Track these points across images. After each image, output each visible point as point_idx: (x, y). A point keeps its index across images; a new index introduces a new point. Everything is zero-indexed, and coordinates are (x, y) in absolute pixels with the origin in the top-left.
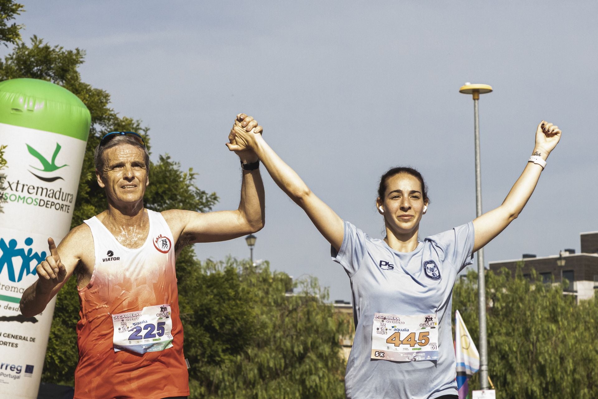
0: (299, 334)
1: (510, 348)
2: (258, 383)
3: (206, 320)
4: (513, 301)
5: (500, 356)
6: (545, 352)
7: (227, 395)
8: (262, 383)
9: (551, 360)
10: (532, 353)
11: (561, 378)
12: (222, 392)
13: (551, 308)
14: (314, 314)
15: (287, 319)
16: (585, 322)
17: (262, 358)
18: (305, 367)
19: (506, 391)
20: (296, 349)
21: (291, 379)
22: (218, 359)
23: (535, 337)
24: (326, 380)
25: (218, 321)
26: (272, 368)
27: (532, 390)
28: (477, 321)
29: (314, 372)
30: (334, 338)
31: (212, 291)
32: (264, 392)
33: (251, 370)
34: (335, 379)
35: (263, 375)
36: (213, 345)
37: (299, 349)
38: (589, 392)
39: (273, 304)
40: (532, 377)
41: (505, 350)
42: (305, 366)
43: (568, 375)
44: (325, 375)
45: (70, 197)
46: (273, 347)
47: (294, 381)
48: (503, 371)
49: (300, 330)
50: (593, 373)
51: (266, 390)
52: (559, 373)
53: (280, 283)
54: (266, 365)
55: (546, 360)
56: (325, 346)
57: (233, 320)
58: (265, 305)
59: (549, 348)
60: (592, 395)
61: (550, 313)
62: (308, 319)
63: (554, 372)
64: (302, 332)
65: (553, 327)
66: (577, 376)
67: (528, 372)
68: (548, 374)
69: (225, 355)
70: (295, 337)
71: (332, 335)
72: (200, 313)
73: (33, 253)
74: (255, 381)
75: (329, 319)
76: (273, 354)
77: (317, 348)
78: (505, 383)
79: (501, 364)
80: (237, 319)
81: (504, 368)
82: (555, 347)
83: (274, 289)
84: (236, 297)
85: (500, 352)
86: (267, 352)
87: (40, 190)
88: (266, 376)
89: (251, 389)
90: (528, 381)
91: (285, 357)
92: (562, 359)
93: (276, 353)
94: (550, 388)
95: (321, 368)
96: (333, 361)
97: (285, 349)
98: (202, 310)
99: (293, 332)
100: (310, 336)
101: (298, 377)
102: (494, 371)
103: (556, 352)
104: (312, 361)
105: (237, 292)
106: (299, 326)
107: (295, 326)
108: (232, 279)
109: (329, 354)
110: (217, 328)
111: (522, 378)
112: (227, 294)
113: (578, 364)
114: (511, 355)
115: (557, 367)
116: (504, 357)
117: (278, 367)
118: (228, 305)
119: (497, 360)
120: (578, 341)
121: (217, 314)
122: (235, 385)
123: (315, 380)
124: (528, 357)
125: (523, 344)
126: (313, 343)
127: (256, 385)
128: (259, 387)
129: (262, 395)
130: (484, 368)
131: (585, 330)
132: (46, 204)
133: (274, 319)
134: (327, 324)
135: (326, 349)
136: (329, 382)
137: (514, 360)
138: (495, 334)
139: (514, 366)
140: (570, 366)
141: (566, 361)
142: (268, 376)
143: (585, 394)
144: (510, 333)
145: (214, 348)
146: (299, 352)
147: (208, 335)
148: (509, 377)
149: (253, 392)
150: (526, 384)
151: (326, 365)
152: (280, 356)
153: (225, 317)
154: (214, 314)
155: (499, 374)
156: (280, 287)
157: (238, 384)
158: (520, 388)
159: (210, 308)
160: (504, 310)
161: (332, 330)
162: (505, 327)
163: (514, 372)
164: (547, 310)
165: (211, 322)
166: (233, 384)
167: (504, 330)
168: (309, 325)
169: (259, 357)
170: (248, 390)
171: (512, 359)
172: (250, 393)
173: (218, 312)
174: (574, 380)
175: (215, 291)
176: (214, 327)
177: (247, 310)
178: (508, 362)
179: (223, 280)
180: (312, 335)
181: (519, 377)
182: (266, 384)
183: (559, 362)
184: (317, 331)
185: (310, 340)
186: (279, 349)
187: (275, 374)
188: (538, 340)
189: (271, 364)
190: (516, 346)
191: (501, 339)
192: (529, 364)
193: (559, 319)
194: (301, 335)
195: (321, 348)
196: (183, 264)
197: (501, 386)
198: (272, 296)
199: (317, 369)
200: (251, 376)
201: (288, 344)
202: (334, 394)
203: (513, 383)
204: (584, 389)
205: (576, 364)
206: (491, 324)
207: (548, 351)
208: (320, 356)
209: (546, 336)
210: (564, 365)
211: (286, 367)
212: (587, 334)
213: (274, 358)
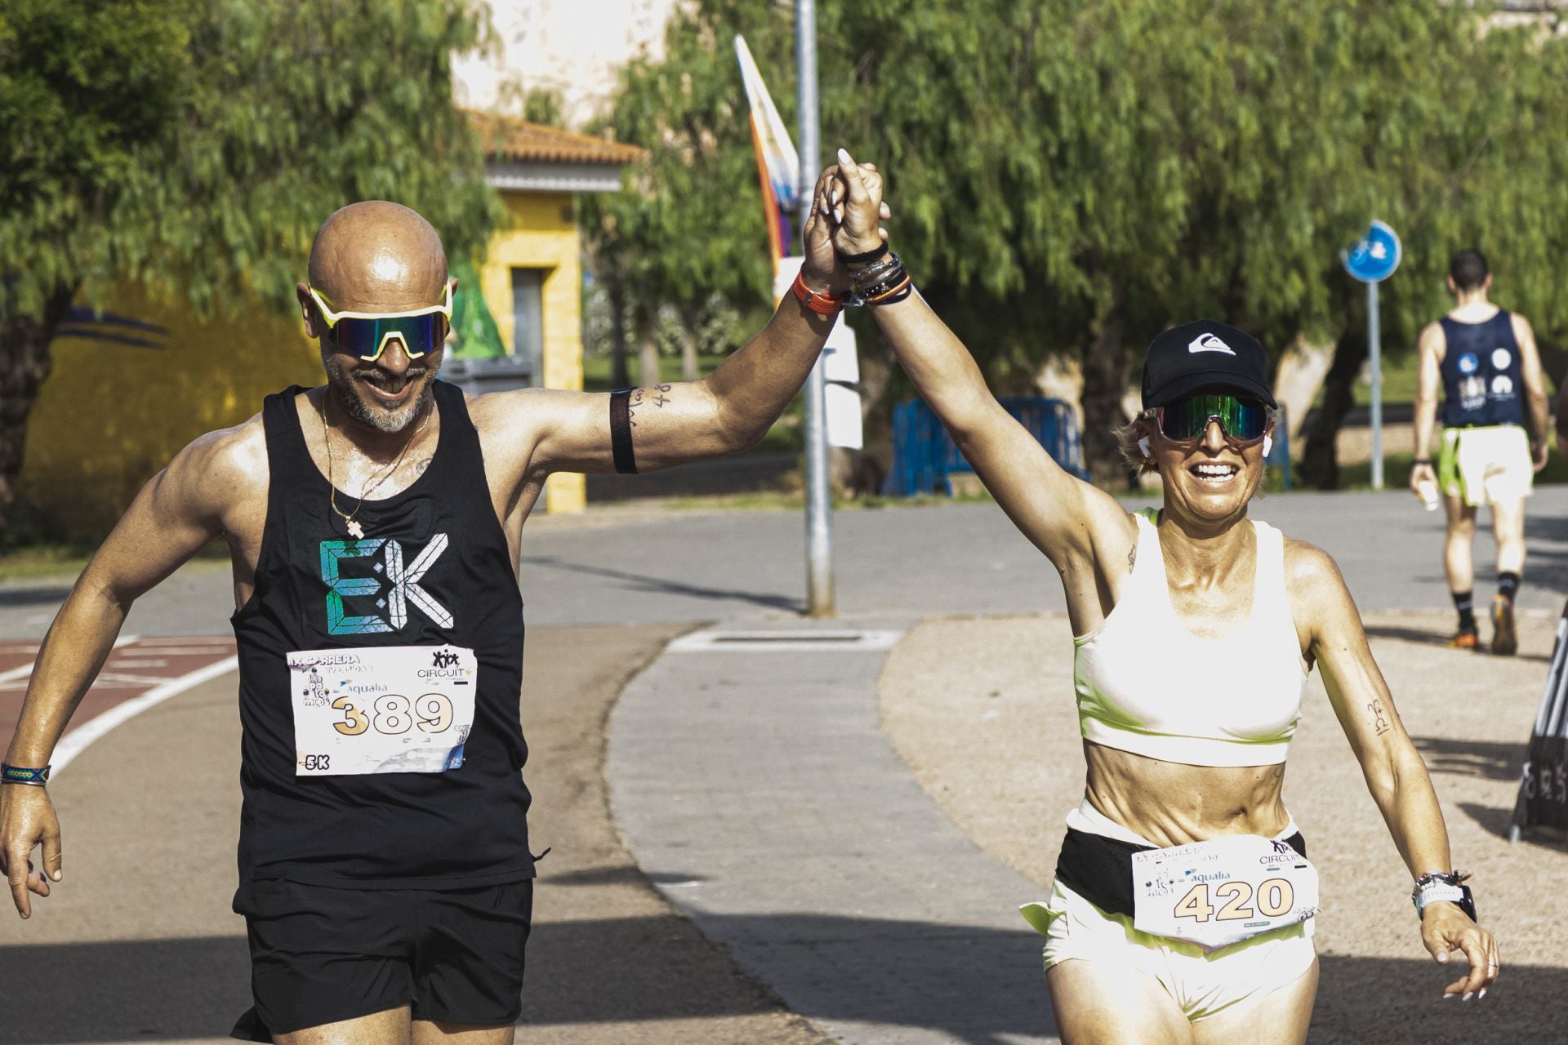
0: (338, 51)
1: (959, 48)
2: (223, 190)
3: (53, 59)
5: (932, 69)
6: (1057, 58)
7: (137, 221)
8: (234, 188)
9: (1074, 81)
10: (1022, 59)
11: (1101, 129)
12: (124, 215)
17: (234, 121)
18: (357, 144)
19: (948, 166)
20: (331, 98)
21: (315, 178)
22: (86, 165)
23: (1028, 16)
24: (414, 178)
25: (83, 60)
26: (263, 147)
27: (1018, 165)
29: (381, 156)
30: (435, 59)
32: (241, 214)
33: (203, 152)
35: (237, 167)
36: (72, 125)
37: (339, 95)
38: (1183, 166)
40: (1017, 125)
41: (944, 52)
42: (357, 140)
43: (1119, 122)
44: (412, 164)
46: (268, 87)
47: (324, 182)
48: (940, 111)
49: (342, 41)
50: (1196, 113)
51: (246, 207)
52: (1098, 116)
54: (246, 139)
55: (1057, 82)
56: (412, 81)
59: (1068, 46)
60: (1192, 172)
62: (364, 10)
63: (1084, 113)
64: (346, 46)
66: (1150, 123)
67: (1009, 114)
68: (1064, 120)
69: (103, 152)
70: (326, 61)
71: (430, 51)
72: (34, 38)
74: (215, 182)
75: (421, 7)
76: (266, 110)
77: (389, 89)
78: (944, 148)
79: (935, 90)
80: (136, 53)
81: (942, 101)
82: (1086, 42)
85: (931, 55)
86: (248, 102)
88: (244, 168)
89: (206, 206)
90: (1007, 138)
91: (297, 116)
92: (1105, 77)
93: (274, 107)
94: (1072, 156)
95: (400, 148)
96: (433, 120)
97: (299, 93)
98: (39, 31)
99: (319, 43)
100: (369, 57)
101: (334, 172)
102: (913, 110)
103: (1087, 56)
104: (376, 127)
106: (338, 28)
107: (327, 27)
109: (424, 103)
110: (83, 80)
111: (989, 129)
113: (1152, 88)
114: (960, 66)
115: (1089, 102)
116: (941, 69)
117: (281, 144)
118: (112, 14)
119: (921, 80)
120: (1153, 22)
121: (82, 41)
122: (161, 194)
123: (382, 182)
124: (1010, 68)
125: (995, 36)
126: (380, 75)
127: (217, 193)
128: (226, 199)
129: (235, 222)
133: (266, 8)
134: (415, 19)
135: (413, 93)
136: (423, 184)
137: (969, 81)
139: (969, 96)
140: (1127, 96)
141: (1116, 82)
142: (251, 170)
143: (1170, 174)
145: (73, 134)
146: (342, 106)
147: (57, 99)
148: (955, 128)
149: (210, 214)
150: (1003, 148)
151: (415, 135)
152: (285, 114)
153: (103, 50)
154: (76, 39)
157: (168, 190)
158: (983, 158)
159: (63, 26)
161: (430, 37)
163: (970, 111)
165: (65, 64)
166: (153, 190)
168: (366, 25)
169: (226, 117)
170: (200, 210)
171: (964, 76)
172: (202, 218)
173: (82, 36)
174: (1140, 134)
176: (74, 76)
178: (951, 83)
180: (375, 54)
181: (982, 126)
182: (247, 191)
183: (1095, 85)
184: (389, 44)
185: (368, 70)
186: (282, 92)
187: (269, 163)
188: (1036, 20)
189: (262, 137)
190: (975, 39)
191: (934, 19)
192: (1013, 89)
194: (345, 56)
195: (398, 92)
197: (934, 153)
199: (389, 150)
200: (203, 168)
201: (310, 82)
203: (966, 143)
204: (1167, 158)
205: (1144, 88)
207: (1065, 53)
208: (398, 112)
210: (1110, 93)
211: (304, 141)
213: (269, 120)
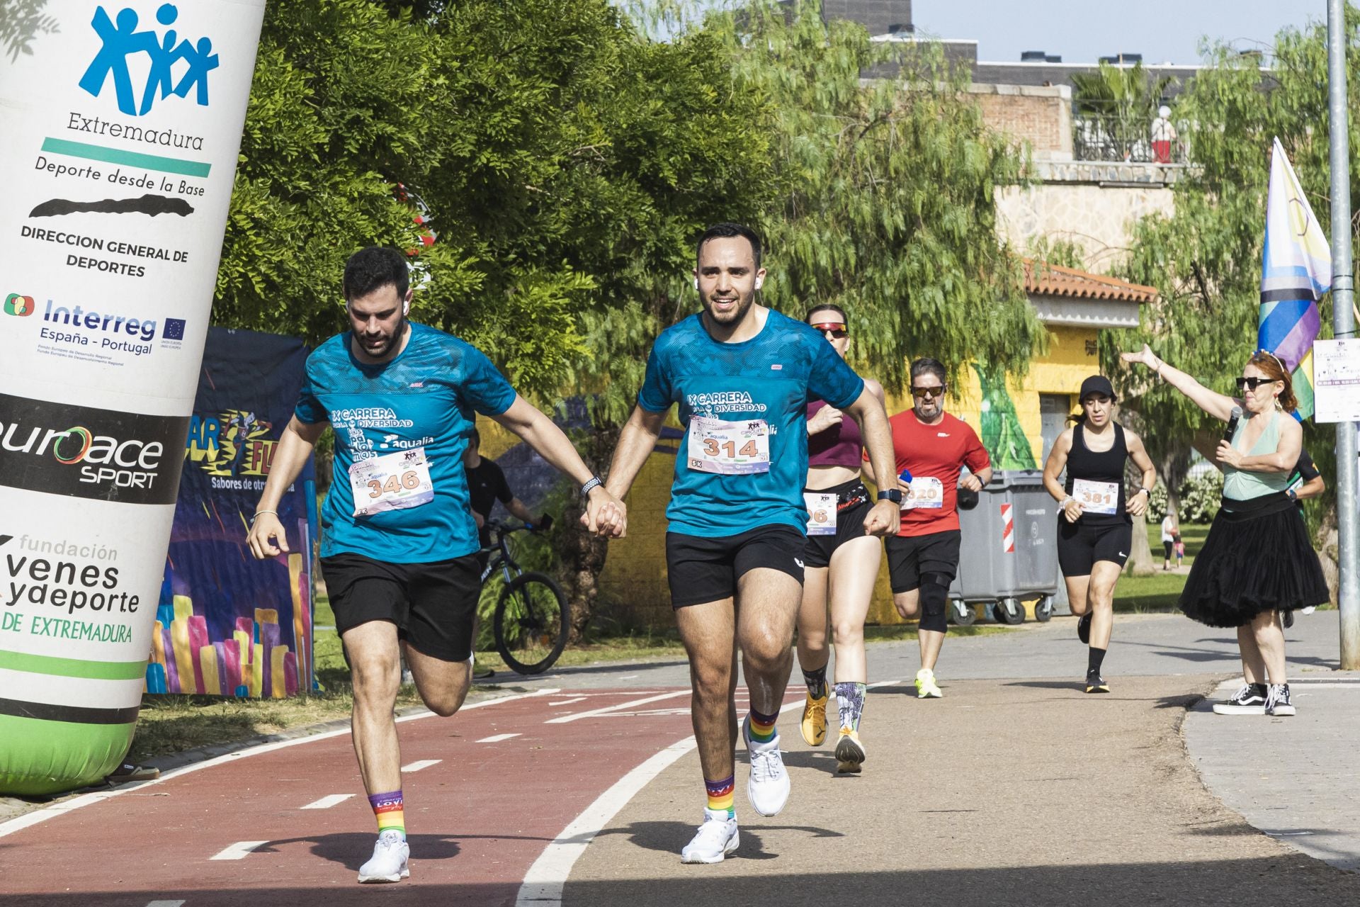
0: (893, 183)
14: (930, 131)
15: (861, 144)
17: (799, 245)
18: (910, 266)
20: (887, 222)
21: (872, 297)
24: (962, 298)
26: (825, 269)
29: (931, 278)
30: (981, 192)
35: (802, 286)
37: (894, 219)
39: (825, 104)
42: (910, 262)
44: (960, 285)
46: (829, 216)
47: (880, 300)
49: (896, 171)
53: (844, 51)
54: (809, 261)
58: (807, 108)
62: (916, 144)
64: (901, 177)
70: (883, 190)
71: (977, 183)
72: (627, 145)
75: (969, 143)
76: (828, 235)
77: (939, 216)
86: (810, 228)
88: (807, 287)
91: (856, 241)
93: (835, 232)
95: (949, 268)
96: (978, 247)
97: (857, 219)
98: (632, 139)
99: (876, 177)
100: (921, 188)
101: (889, 291)
104: (927, 250)
106: (894, 161)
107: (883, 161)
109: (970, 230)
117: (840, 265)
123: (933, 299)
126: (930, 205)
133: (827, 144)
134: (963, 155)
135: (962, 219)
136: (969, 303)
142: (813, 288)
146: (897, 230)
151: (962, 259)
152: (845, 238)
156: (845, 61)
161: (976, 171)
168: (918, 159)
169: (791, 241)
180: (926, 185)
184: (938, 176)
185: (920, 198)
186: (842, 219)
187: (831, 284)
189: (824, 260)
194: (899, 186)
195: (948, 217)
198: (825, 84)
199: (938, 271)
201: (867, 209)
208: (947, 238)
211: (861, 265)
213: (830, 244)
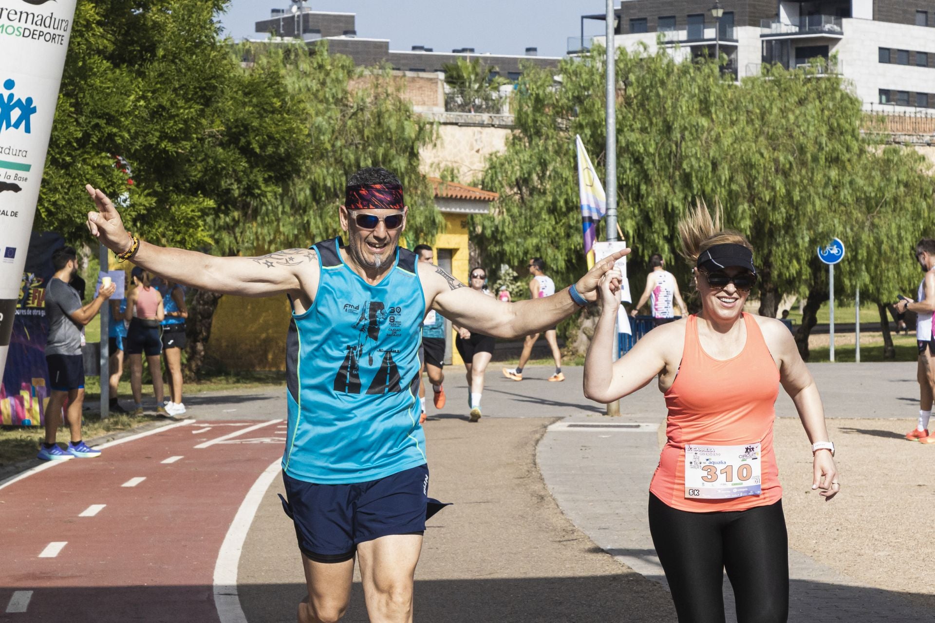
0: (366, 143)
1: (645, 150)
2: (310, 208)
3: (243, 140)
4: (652, 86)
5: (632, 160)
6: (692, 156)
7: (268, 222)
8: (315, 207)
9: (700, 167)
10: (676, 156)
11: (712, 189)
12: (263, 219)
13: (702, 97)
14: (386, 116)
15: (349, 122)
16: (748, 112)
17: (316, 175)
19: (640, 205)
22: (257, 191)
23: (679, 136)
25: (258, 141)
26: (330, 188)
27: (673, 205)
28: (602, 113)
30: (412, 148)
31: (250, 101)
32: (318, 219)
33: (301, 190)
34: (413, 202)
35: (317, 197)
36: (251, 172)
37: (366, 163)
38: (750, 206)
39: (331, 100)
40: (673, 187)
41: (639, 152)
43: (721, 186)
45: (64, 24)
46: (332, 160)
48: (636, 179)
49: (368, 137)
50: (756, 183)
51: (321, 217)
52: (711, 184)
53: (341, 71)
54: (321, 184)
55: (692, 167)
56: (401, 159)
57: (279, 141)
58: (321, 101)
59: (697, 150)
60: (753, 211)
61: (701, 102)
62: (379, 124)
63: (704, 182)
64: (370, 141)
65: (704, 122)
66: (734, 187)
67: (669, 182)
68: (695, 185)
69: (267, 186)
70: (361, 147)
71: (410, 144)
72: (234, 130)
73: (15, 99)
74: (307, 204)
75: (406, 123)
76: (331, 170)
77: (390, 161)
78: (638, 197)
79: (634, 170)
80: (283, 138)
81: (638, 176)
82: (706, 149)
83: (333, 80)
84: (284, 108)
85: (633, 154)
86: (322, 166)
87: (24, 16)
88: (321, 197)
89: (301, 215)
90: (668, 193)
91: (346, 173)
92: (715, 165)
93: (335, 169)
96: (410, 177)
97: (347, 162)
98: (237, 127)
99: (357, 140)
100: (381, 146)
102: (623, 179)
103: (707, 155)
105: (284, 101)
106: (366, 132)
107: (361, 132)
108: (278, 83)
109: (406, 168)
110: (258, 150)
111: (659, 189)
112: (271, 104)
113: (736, 171)
114: (646, 159)
115: (707, 177)
116: (637, 160)
117: (337, 186)
118: (272, 119)
119: (628, 165)
120: (737, 140)
121: (257, 132)
122: (280, 209)
124: (670, 160)
125: (663, 145)
126: (385, 155)
127: (308, 209)
128: (311, 212)
129: (315, 223)
130: (612, 212)
131: (747, 122)
132: (32, 34)
133: (332, 122)
134: (403, 129)
135: (402, 163)
137: (651, 166)
138: (626, 129)
139: (651, 173)
140: (725, 174)
141: (720, 168)
142: (323, 199)
143: (744, 211)
144: (646, 128)
145: (252, 177)
147: (244, 160)
148: (643, 187)
149: (303, 220)
150: (666, 197)
152: (341, 172)
153: (268, 136)
154: (254, 131)
155: (630, 183)
156: (341, 76)
157: (284, 208)
158: (656, 203)
159: (248, 124)
160: (639, 97)
161: (410, 137)
162: (640, 120)
163: (650, 180)
164: (696, 99)
165: (249, 143)
166: (277, 208)
167: (638, 125)
168: (380, 131)
169: (312, 173)
170: (298, 217)
171: (648, 163)
172: (299, 221)
173: (258, 129)
174: (730, 192)
175: (255, 100)
176: (253, 149)
177: (298, 127)
178: (642, 167)
179: (266, 85)
180: (383, 145)
181: (656, 187)
182: (322, 209)
183: (710, 169)
184: (390, 140)
185: (381, 151)
186: (339, 162)
187: (333, 195)
188: (683, 138)
189: (329, 183)
190: (654, 146)
191: (633, 137)
192: (671, 170)
193: (713, 110)
194: (369, 145)
195: (394, 162)
196: (213, 81)
197: (633, 200)
198: (331, 89)
200: (301, 198)
201: (352, 157)
202: (412, 222)
203: (648, 195)
204: (743, 204)
205: (733, 170)
206: (620, 117)
207: (696, 153)
209: (695, 134)
210: (717, 173)
212: (749, 129)
213: (333, 175)
